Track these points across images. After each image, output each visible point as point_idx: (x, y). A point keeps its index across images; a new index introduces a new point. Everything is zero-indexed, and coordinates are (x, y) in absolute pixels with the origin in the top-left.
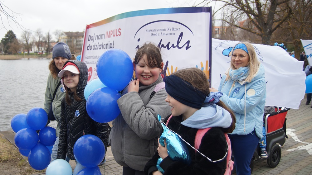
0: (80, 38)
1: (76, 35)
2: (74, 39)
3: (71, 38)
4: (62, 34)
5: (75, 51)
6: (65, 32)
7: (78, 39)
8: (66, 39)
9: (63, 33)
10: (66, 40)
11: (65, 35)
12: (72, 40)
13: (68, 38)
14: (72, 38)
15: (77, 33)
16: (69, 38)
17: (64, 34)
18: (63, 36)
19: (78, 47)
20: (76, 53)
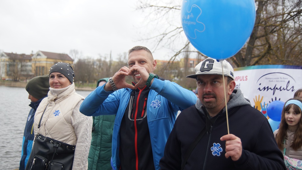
0: (27, 62)
1: (21, 57)
2: (19, 63)
3: (14, 61)
4: (2, 55)
5: (19, 79)
6: (6, 53)
7: (23, 63)
8: (7, 61)
9: (4, 54)
10: (8, 63)
11: (5, 57)
12: (15, 63)
13: (10, 60)
14: (16, 61)
15: (23, 55)
16: (12, 61)
17: (6, 55)
18: (3, 58)
19: (23, 73)
20: (20, 80)
